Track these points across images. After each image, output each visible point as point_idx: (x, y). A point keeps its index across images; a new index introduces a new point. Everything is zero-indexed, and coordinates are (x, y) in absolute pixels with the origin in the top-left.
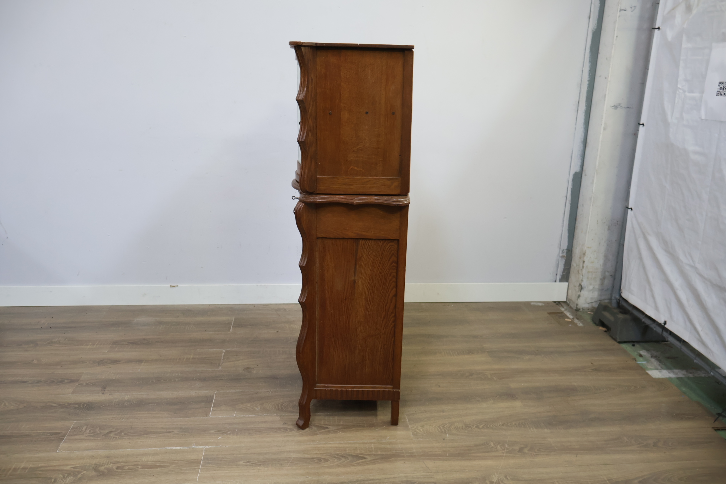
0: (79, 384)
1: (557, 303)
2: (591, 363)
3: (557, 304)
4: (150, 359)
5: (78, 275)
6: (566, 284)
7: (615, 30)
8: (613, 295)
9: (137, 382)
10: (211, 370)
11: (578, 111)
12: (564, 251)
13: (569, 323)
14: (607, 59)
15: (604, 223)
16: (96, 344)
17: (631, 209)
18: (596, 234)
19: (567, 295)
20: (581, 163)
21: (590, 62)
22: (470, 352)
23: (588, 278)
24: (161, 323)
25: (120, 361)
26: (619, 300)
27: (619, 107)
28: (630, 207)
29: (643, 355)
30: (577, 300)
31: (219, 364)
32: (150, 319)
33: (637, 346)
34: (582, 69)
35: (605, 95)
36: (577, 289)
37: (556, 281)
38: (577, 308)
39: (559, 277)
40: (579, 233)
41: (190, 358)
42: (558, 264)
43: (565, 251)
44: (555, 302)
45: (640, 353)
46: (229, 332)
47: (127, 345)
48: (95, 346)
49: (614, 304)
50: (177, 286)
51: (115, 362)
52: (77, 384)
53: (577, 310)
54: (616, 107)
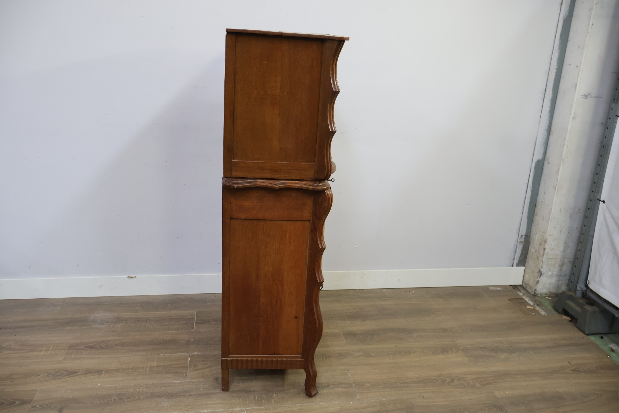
0: (32, 407)
1: (513, 286)
2: (568, 362)
3: (514, 288)
4: (111, 369)
5: (29, 267)
6: (523, 268)
7: (590, 18)
8: (578, 285)
9: (97, 402)
10: (178, 382)
11: (544, 99)
12: (522, 237)
13: (531, 310)
14: (579, 47)
15: (567, 211)
16: (51, 349)
17: (604, 202)
18: (558, 222)
19: (523, 278)
20: (544, 150)
21: (559, 49)
22: (444, 350)
23: (547, 265)
24: (119, 320)
25: (77, 372)
26: (586, 291)
27: (589, 96)
28: (602, 200)
29: (614, 350)
30: (536, 285)
31: (186, 375)
32: (108, 315)
33: (605, 338)
34: (551, 56)
35: (576, 84)
36: (536, 275)
37: (513, 266)
38: (535, 293)
39: (516, 262)
40: (538, 219)
41: (154, 366)
42: (516, 249)
43: (524, 237)
44: (511, 286)
45: (611, 348)
46: (193, 331)
47: (84, 349)
48: (49, 352)
49: (579, 294)
50: (135, 277)
51: (72, 373)
52: (30, 406)
53: (535, 295)
54: (586, 96)
